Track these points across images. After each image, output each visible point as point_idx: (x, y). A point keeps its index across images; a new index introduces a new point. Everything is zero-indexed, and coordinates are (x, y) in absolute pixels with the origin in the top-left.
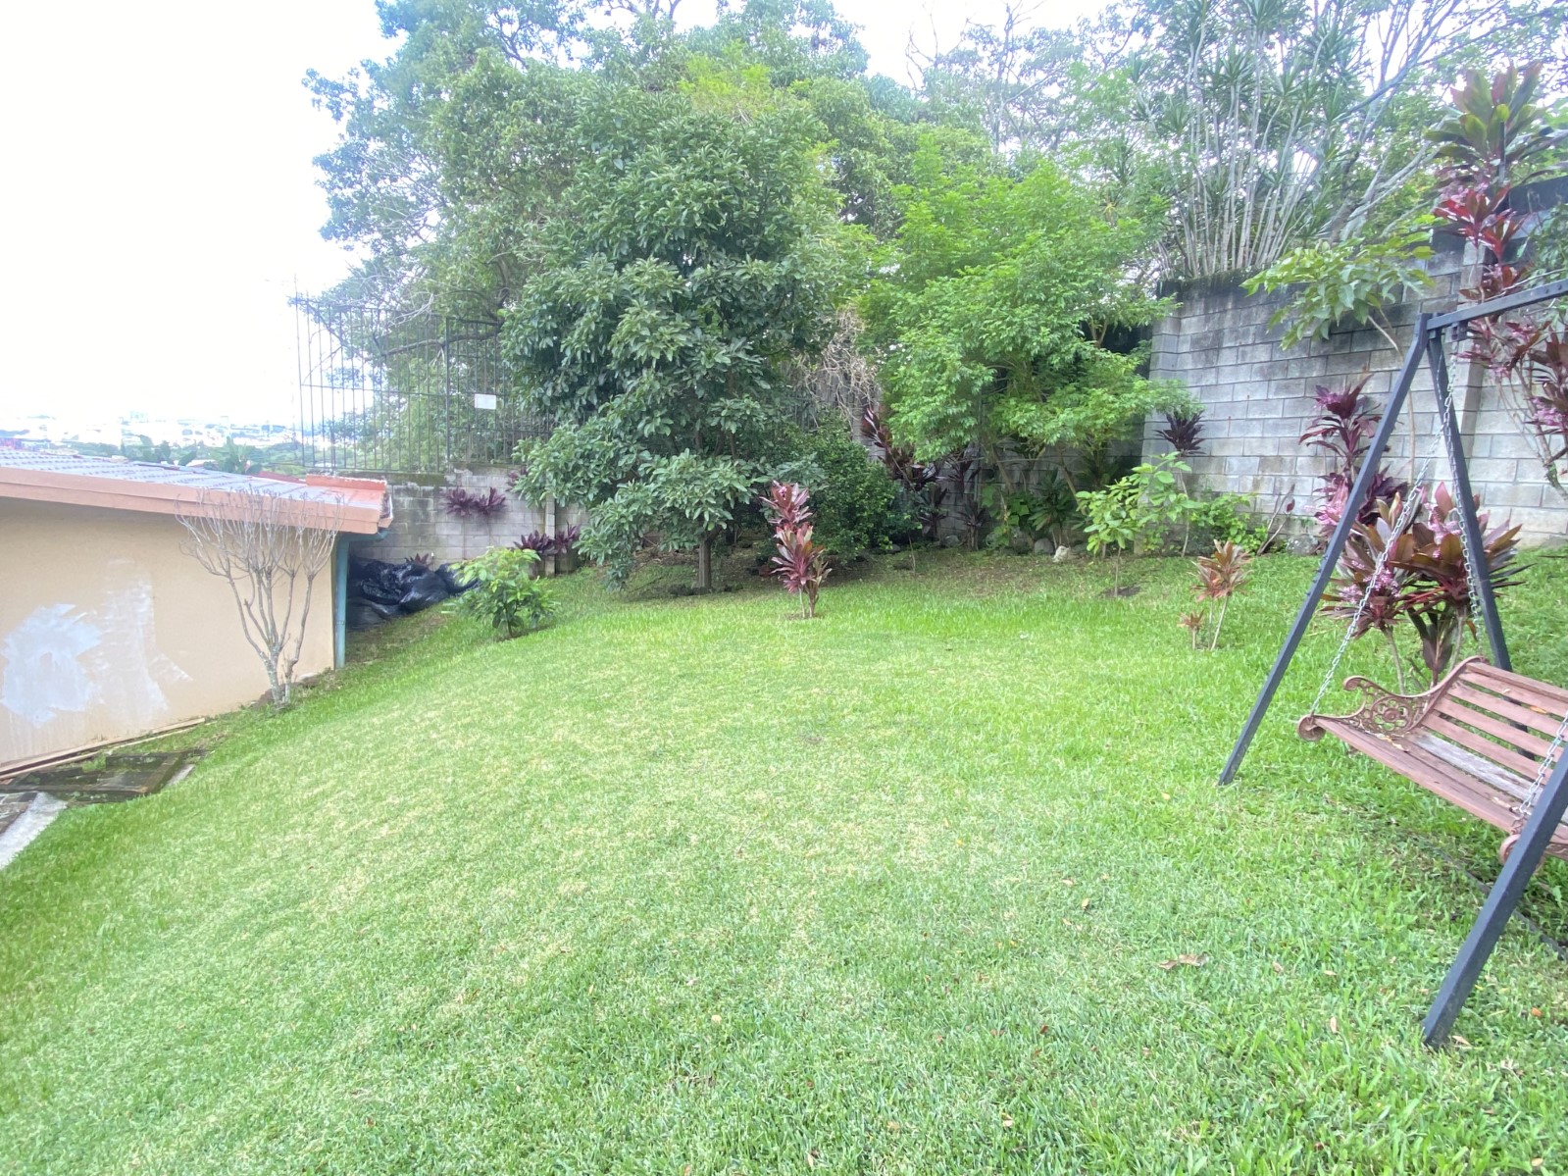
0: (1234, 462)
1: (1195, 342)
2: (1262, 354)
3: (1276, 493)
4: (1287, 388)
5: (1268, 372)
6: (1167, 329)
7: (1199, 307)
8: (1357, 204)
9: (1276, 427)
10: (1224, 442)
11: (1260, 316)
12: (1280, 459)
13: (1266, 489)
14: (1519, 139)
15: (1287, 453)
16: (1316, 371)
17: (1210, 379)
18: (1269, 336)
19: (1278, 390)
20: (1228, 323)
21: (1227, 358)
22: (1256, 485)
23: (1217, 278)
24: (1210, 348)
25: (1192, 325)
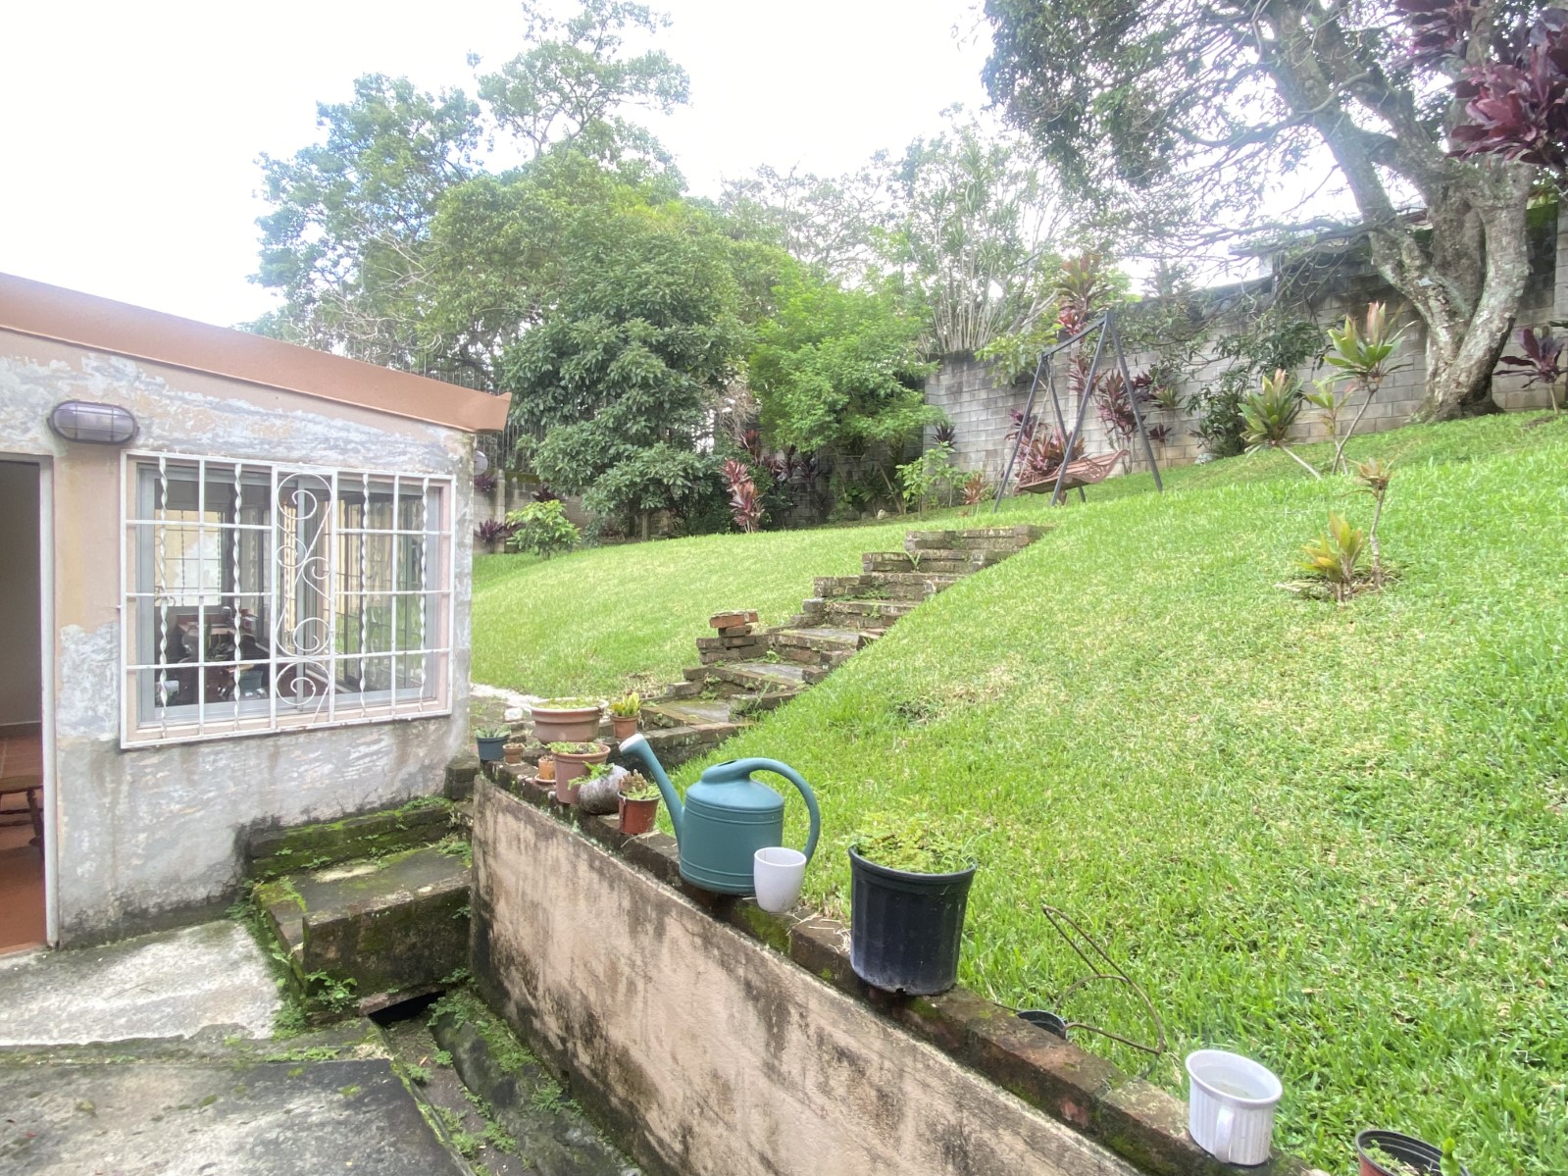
0: (973, 456)
1: (949, 388)
2: (983, 395)
3: (995, 469)
4: (996, 413)
5: (987, 405)
6: (932, 381)
7: (949, 369)
8: (1026, 316)
9: (993, 434)
10: (967, 444)
11: (981, 374)
12: (995, 451)
13: (990, 469)
14: (1094, 289)
15: (999, 447)
16: (1010, 403)
17: (957, 409)
18: (986, 384)
19: (993, 414)
20: (965, 378)
21: (966, 397)
22: (985, 466)
23: (957, 353)
24: (956, 392)
25: (946, 379)
